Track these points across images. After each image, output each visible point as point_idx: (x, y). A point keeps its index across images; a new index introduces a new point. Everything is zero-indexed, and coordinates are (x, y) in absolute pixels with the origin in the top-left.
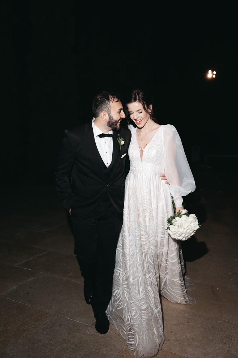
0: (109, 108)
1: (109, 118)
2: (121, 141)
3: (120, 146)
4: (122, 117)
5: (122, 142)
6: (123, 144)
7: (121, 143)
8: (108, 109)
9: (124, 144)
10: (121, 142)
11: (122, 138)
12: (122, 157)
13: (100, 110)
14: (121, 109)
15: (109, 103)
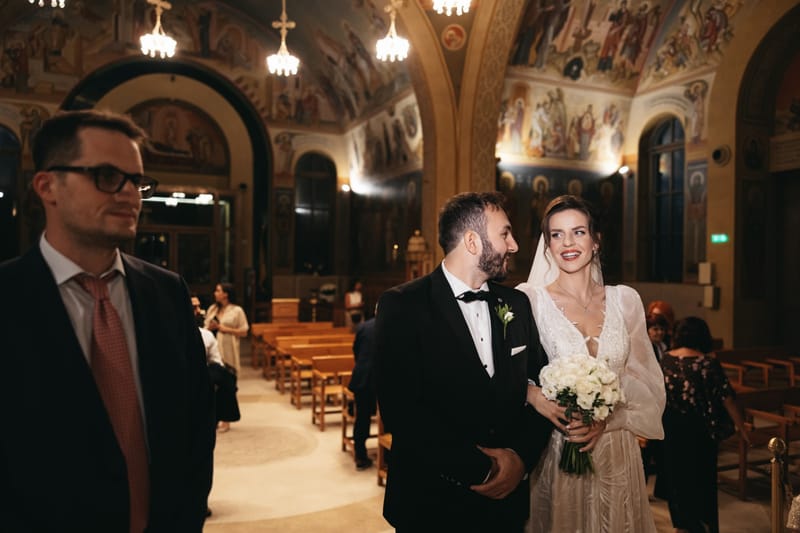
0: (483, 223)
1: (484, 248)
2: (504, 313)
4: (510, 248)
5: (509, 315)
6: (509, 319)
7: (506, 318)
8: (481, 223)
9: (513, 320)
10: (504, 316)
11: (506, 305)
12: (513, 354)
13: (461, 229)
14: (508, 228)
15: (483, 210)
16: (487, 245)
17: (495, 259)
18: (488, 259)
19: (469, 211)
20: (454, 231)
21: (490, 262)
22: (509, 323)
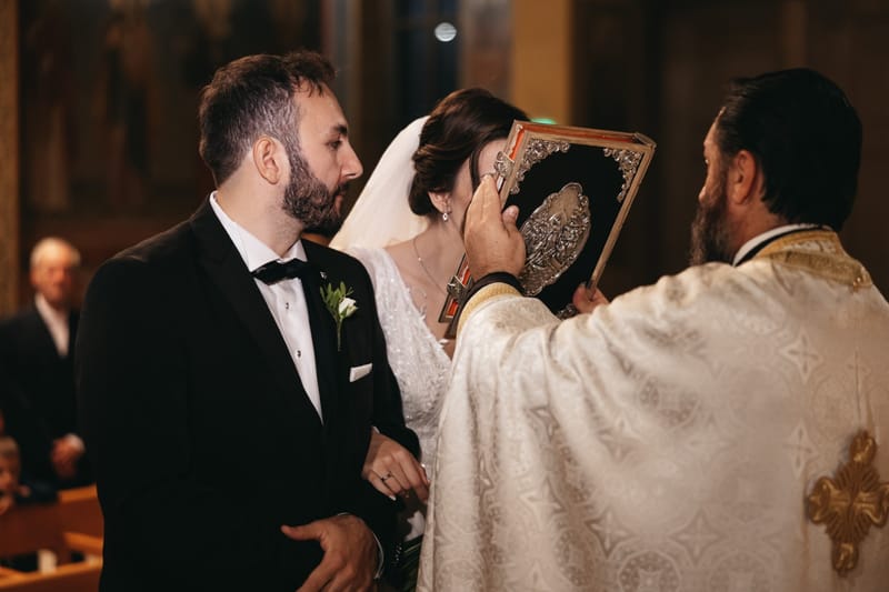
0: (292, 121)
1: (293, 171)
2: (339, 301)
3: (334, 323)
4: (345, 172)
5: (347, 305)
6: (349, 313)
7: (341, 310)
8: (287, 122)
9: (354, 314)
10: (338, 306)
11: (342, 284)
12: (352, 379)
13: (247, 132)
14: (342, 130)
15: (291, 93)
16: (299, 166)
17: (314, 194)
18: (301, 194)
19: (261, 94)
20: (233, 137)
21: (305, 200)
22: (346, 319)
